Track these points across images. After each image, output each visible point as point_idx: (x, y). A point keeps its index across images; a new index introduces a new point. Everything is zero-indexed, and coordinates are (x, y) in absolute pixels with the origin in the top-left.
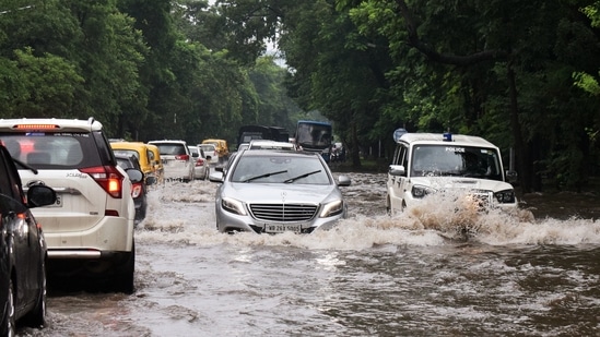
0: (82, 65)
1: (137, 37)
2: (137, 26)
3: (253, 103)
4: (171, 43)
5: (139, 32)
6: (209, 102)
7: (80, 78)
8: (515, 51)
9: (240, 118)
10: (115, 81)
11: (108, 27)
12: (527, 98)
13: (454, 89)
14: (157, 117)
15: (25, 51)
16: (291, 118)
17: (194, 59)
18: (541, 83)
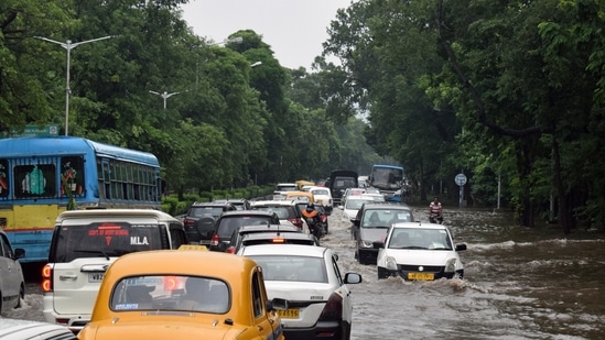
0: (227, 130)
1: (262, 106)
2: (262, 97)
3: (337, 147)
4: (285, 109)
5: (264, 102)
6: (308, 149)
7: (227, 141)
8: (559, 127)
9: (328, 160)
10: (247, 140)
11: (244, 101)
12: (566, 160)
13: (507, 150)
14: (271, 163)
15: (186, 121)
16: (364, 158)
17: (299, 119)
18: (576, 149)
